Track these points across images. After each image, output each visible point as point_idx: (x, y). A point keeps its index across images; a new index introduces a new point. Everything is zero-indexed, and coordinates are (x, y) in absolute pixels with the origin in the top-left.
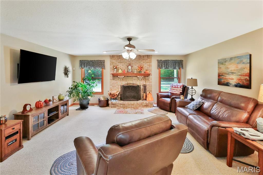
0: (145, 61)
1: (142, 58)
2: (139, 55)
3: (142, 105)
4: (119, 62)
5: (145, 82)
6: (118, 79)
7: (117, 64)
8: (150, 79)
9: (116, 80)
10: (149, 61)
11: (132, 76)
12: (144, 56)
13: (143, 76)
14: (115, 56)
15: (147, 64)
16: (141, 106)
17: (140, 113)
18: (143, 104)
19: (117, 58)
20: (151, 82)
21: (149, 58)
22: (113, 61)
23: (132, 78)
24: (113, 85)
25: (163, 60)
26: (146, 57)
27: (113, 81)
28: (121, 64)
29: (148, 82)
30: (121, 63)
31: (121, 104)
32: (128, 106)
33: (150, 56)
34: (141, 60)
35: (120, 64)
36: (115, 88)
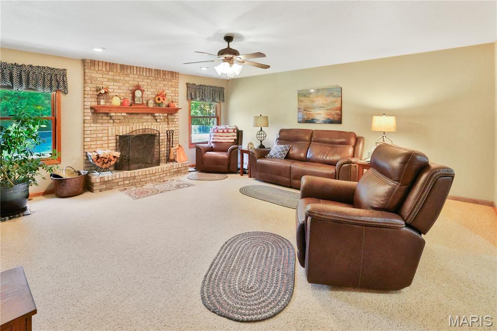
0: (166, 83)
1: (162, 75)
2: (155, 70)
3: (170, 172)
4: (109, 79)
5: (166, 126)
6: (106, 121)
7: (104, 83)
8: (175, 120)
9: (102, 123)
10: (174, 84)
11: (141, 114)
12: (165, 72)
13: (165, 113)
14: (101, 64)
15: (170, 89)
18: (171, 171)
19: (104, 69)
20: (177, 126)
21: (174, 78)
22: (93, 75)
23: (141, 118)
24: (95, 136)
26: (169, 75)
27: (92, 125)
28: (115, 84)
29: (173, 126)
30: (114, 81)
31: (125, 179)
32: (143, 180)
33: (176, 74)
34: (160, 79)
35: (112, 83)
36: (99, 142)
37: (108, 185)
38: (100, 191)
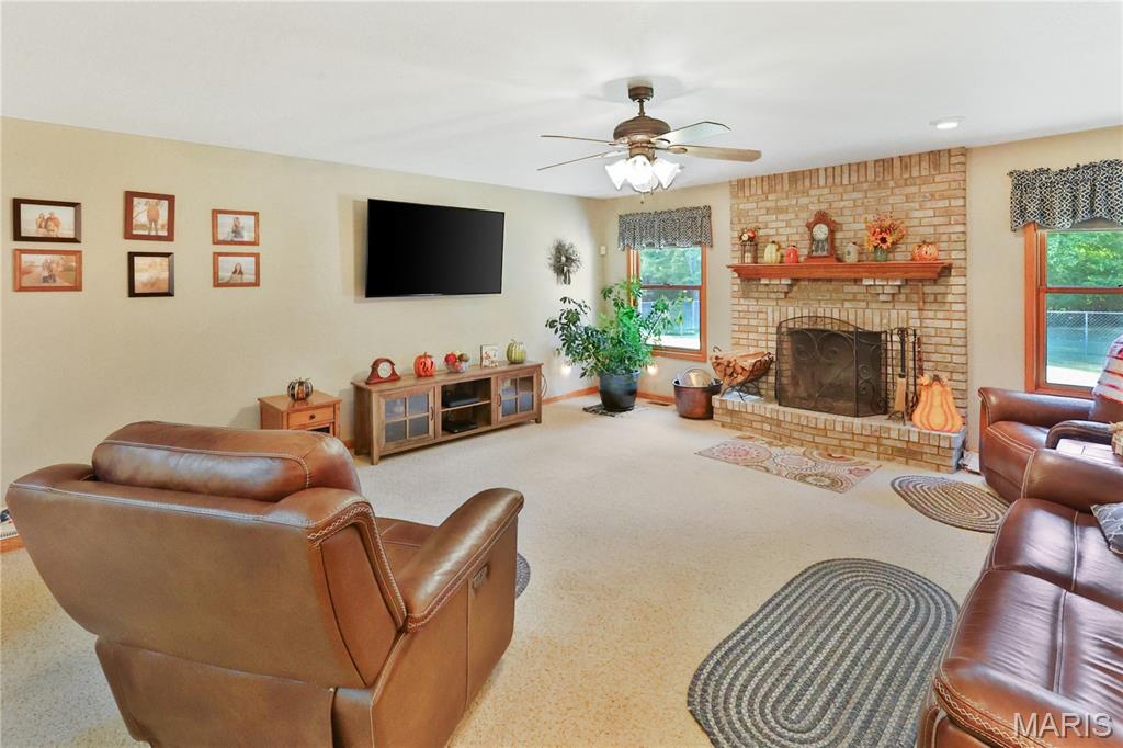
0: (914, 189)
1: (897, 171)
2: (876, 161)
3: (879, 445)
4: (768, 209)
5: (915, 314)
6: (765, 295)
7: (760, 219)
8: (950, 298)
9: (757, 299)
10: (945, 186)
11: (838, 280)
12: (906, 161)
13: (895, 280)
14: (753, 182)
15: (928, 205)
16: (875, 449)
17: (827, 482)
18: (885, 442)
19: (759, 192)
20: (959, 316)
21: (944, 168)
22: (741, 207)
23: (836, 291)
24: (745, 322)
25: (1055, 168)
26: (925, 164)
27: (742, 301)
28: (781, 217)
29: (940, 315)
30: (779, 210)
32: (796, 435)
33: (950, 156)
34: (892, 184)
35: (774, 217)
36: (752, 336)
37: (736, 419)
38: (723, 426)
